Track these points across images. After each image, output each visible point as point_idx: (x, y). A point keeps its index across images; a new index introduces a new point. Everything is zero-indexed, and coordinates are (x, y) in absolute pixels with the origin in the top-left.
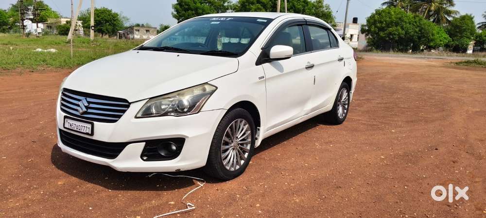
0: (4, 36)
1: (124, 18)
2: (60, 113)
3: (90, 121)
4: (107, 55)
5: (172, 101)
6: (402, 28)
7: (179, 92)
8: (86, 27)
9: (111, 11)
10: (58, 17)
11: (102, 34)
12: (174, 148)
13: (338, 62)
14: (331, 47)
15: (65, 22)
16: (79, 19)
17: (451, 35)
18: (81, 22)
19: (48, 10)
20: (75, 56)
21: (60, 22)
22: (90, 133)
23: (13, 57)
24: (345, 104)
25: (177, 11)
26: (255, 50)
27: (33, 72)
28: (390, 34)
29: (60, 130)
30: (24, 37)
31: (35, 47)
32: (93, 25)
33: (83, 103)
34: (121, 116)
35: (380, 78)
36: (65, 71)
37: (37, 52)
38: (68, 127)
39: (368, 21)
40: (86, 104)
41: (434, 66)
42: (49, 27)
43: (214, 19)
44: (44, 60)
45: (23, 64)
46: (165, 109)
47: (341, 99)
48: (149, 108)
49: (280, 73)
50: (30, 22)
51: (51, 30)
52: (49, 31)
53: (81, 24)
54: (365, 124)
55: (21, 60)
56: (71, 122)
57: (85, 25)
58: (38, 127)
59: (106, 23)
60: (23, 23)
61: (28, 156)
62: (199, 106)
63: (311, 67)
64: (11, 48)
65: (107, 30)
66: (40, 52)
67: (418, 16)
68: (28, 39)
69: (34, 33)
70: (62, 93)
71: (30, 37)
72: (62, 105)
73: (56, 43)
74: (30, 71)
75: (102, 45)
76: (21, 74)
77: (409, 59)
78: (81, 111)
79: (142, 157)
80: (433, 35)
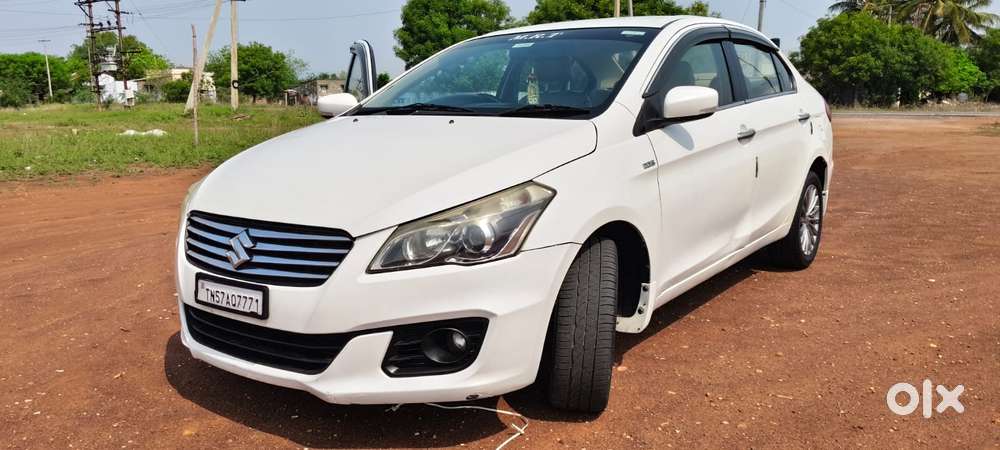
0: (61, 110)
1: (296, 62)
2: (186, 267)
3: (260, 284)
4: (267, 137)
5: (452, 229)
6: (876, 55)
7: (469, 207)
8: (222, 85)
9: (269, 49)
10: (166, 67)
11: (255, 97)
12: (460, 342)
13: (799, 124)
14: (781, 90)
15: (179, 77)
16: (208, 69)
17: (983, 67)
18: (212, 74)
19: (146, 53)
20: (202, 141)
21: (170, 76)
22: (260, 313)
23: (79, 149)
24: (813, 222)
25: (404, 43)
26: (630, 100)
27: (118, 177)
28: (852, 69)
29: (187, 307)
30: (100, 109)
31: (121, 127)
32: (237, 79)
33: (242, 240)
34: (334, 268)
35: (856, 163)
36: (186, 172)
37: (127, 137)
38: (205, 300)
39: (803, 44)
40: (249, 244)
41: (960, 133)
42: (149, 87)
43: (518, 37)
44: (140, 153)
45: (100, 161)
46: (434, 247)
47: (807, 211)
48: (398, 248)
49: (686, 152)
50: (112, 79)
51: (154, 93)
52: (148, 94)
53: (211, 79)
54: (860, 266)
55: (95, 155)
56: (214, 287)
57: (220, 80)
58: (135, 295)
59: (260, 74)
60: (97, 82)
61: (112, 366)
62: (516, 239)
63: (748, 137)
64: (75, 131)
65: (263, 88)
66: (134, 136)
67: (911, 30)
68: (108, 113)
69: (120, 100)
70: (189, 219)
71: (113, 108)
72: (190, 247)
73: (163, 119)
74: (113, 176)
75: (254, 119)
76: (94, 181)
77: (902, 121)
78: (236, 261)
79: (385, 367)
80: (945, 66)
